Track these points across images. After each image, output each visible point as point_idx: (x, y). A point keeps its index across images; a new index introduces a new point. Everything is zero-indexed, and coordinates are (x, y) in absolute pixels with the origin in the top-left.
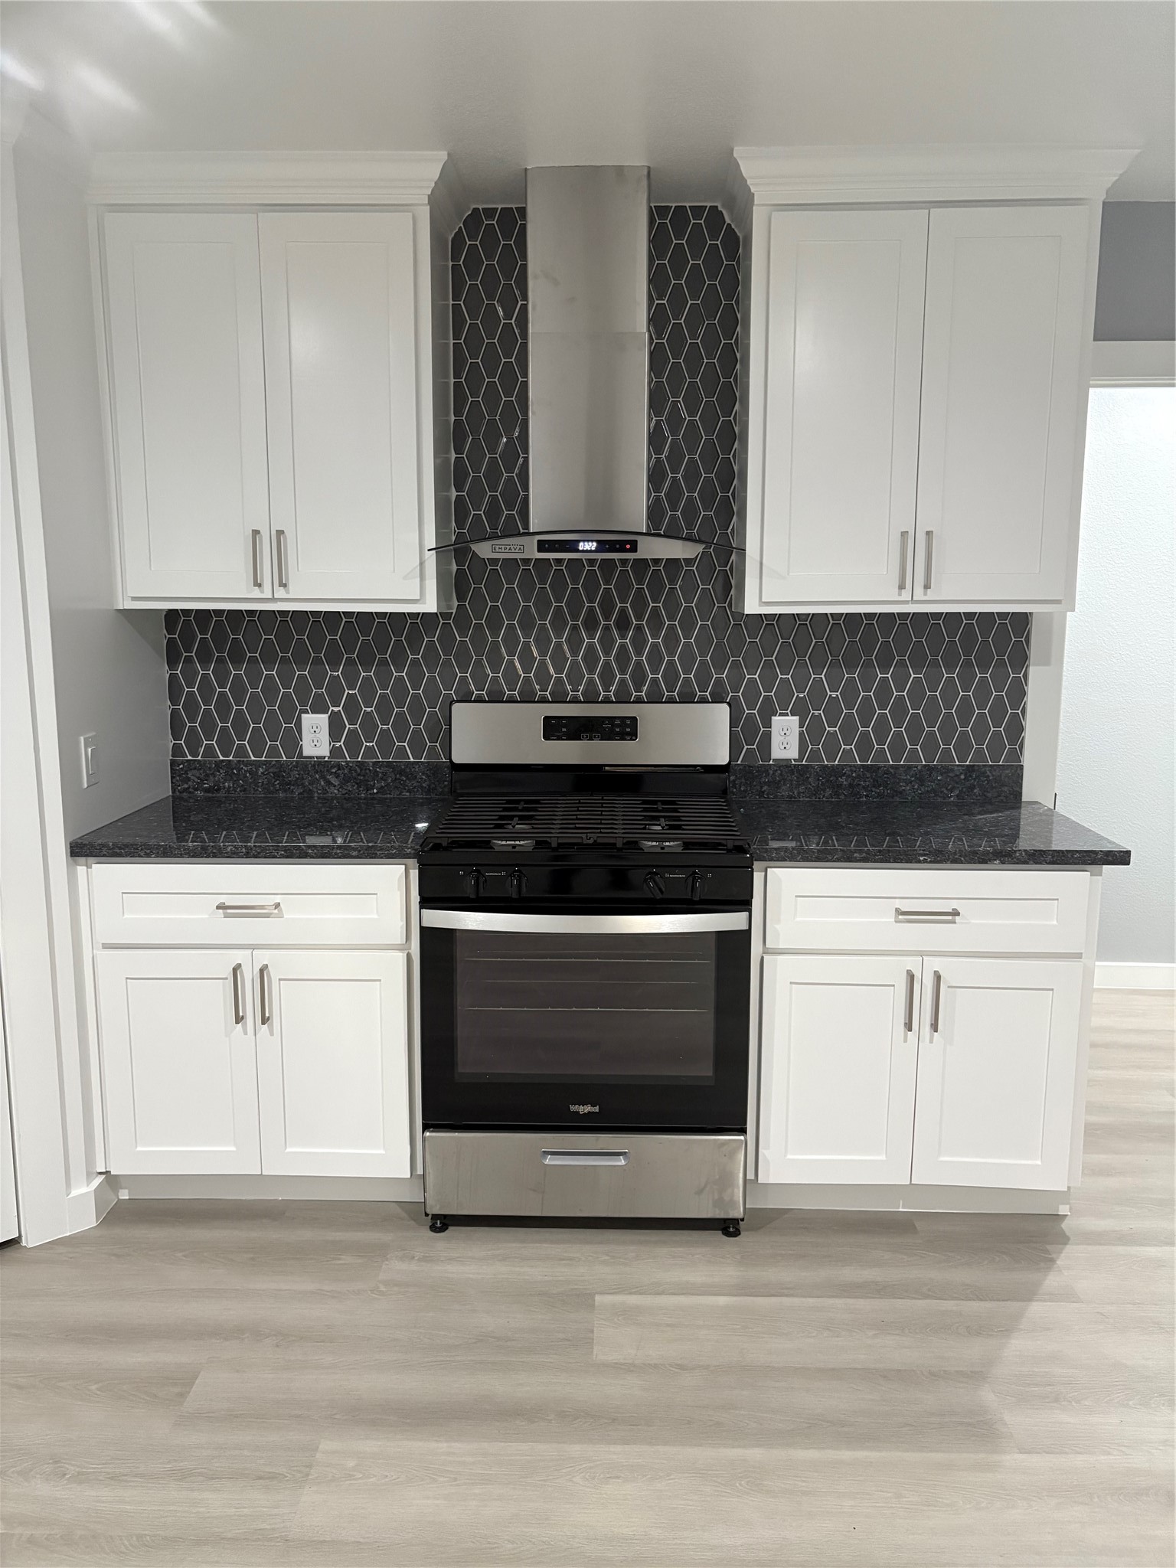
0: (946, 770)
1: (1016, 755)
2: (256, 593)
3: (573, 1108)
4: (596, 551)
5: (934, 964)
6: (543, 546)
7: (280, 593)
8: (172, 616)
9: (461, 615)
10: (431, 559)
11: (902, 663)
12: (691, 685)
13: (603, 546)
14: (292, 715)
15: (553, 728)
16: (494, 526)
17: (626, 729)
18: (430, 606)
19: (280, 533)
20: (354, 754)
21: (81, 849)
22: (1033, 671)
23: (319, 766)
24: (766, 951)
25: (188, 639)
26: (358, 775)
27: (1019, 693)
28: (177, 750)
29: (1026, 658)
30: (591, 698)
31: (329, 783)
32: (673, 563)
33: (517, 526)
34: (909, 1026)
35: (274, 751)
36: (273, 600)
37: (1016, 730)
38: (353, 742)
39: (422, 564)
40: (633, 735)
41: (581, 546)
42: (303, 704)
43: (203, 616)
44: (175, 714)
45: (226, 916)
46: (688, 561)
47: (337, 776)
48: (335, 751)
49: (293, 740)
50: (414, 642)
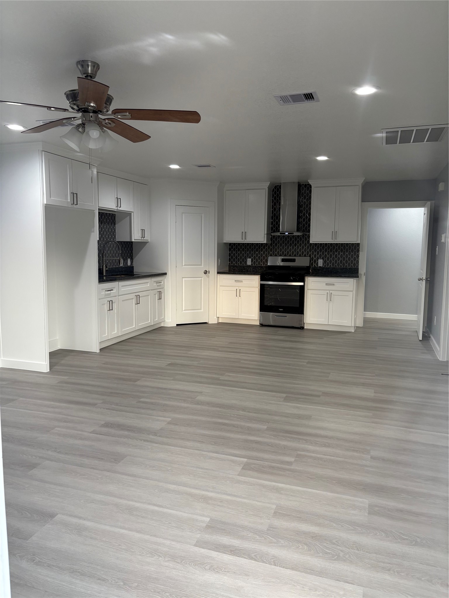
0: (346, 268)
1: (358, 266)
2: (242, 240)
3: (280, 309)
4: (288, 234)
5: (331, 292)
6: (280, 234)
7: (245, 240)
8: (230, 244)
9: (271, 244)
10: (266, 235)
11: (339, 251)
12: (306, 255)
13: (289, 233)
14: (246, 258)
15: (283, 260)
16: (277, 231)
17: (294, 260)
18: (265, 242)
19: (246, 232)
20: (254, 265)
21: (218, 273)
22: (360, 253)
23: (249, 266)
24: (308, 289)
25: (232, 247)
26: (255, 268)
27: (358, 256)
28: (229, 264)
29: (359, 251)
30: (290, 256)
31: (250, 269)
32: (298, 236)
33: (279, 231)
34: (327, 301)
35: (243, 264)
36: (244, 241)
37: (358, 262)
38: (254, 263)
39: (264, 236)
40: (295, 261)
41: (286, 234)
42: (248, 257)
43: (234, 244)
44: (230, 258)
45: (236, 282)
46: (301, 236)
47: (252, 268)
48: (252, 264)
49: (246, 262)
50: (264, 247)
